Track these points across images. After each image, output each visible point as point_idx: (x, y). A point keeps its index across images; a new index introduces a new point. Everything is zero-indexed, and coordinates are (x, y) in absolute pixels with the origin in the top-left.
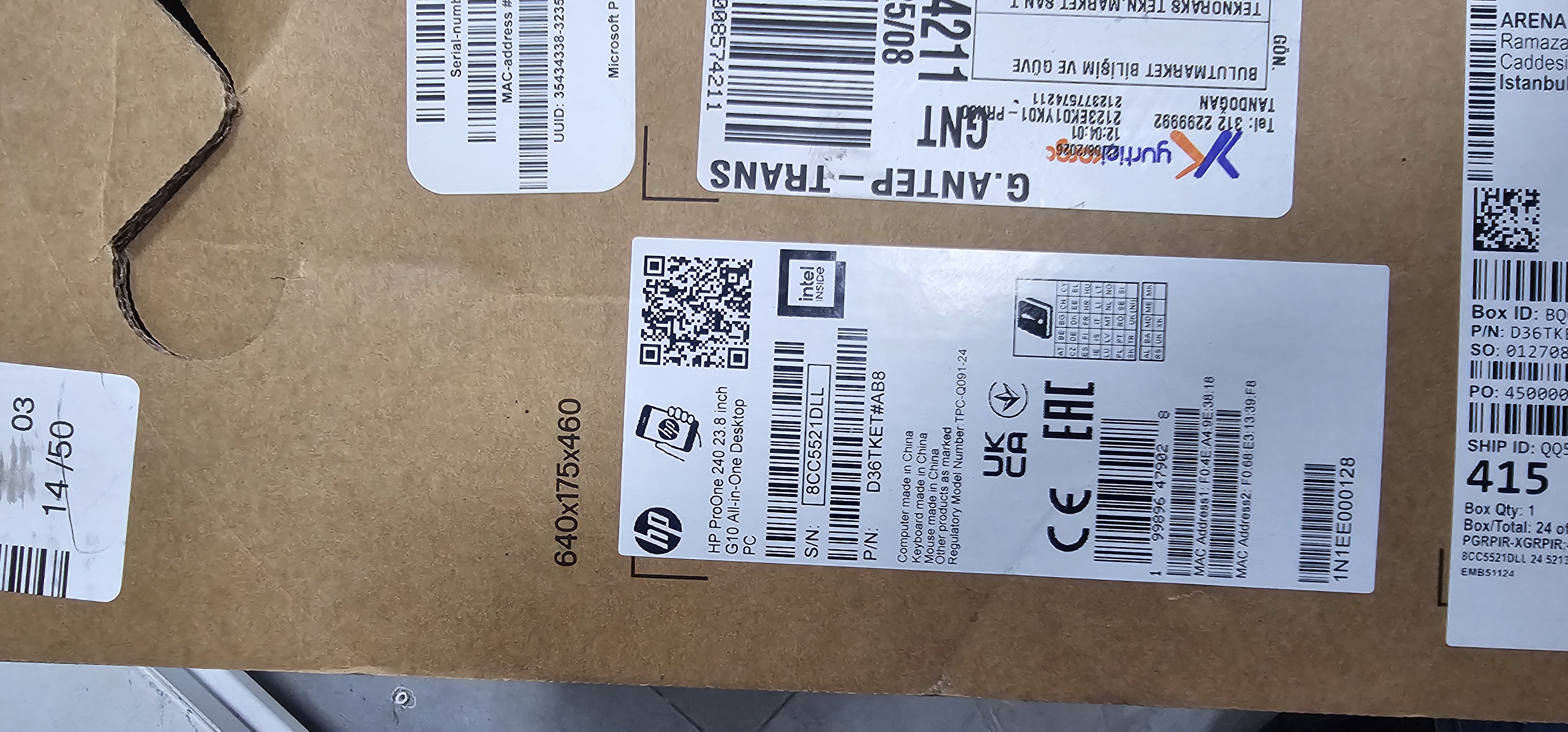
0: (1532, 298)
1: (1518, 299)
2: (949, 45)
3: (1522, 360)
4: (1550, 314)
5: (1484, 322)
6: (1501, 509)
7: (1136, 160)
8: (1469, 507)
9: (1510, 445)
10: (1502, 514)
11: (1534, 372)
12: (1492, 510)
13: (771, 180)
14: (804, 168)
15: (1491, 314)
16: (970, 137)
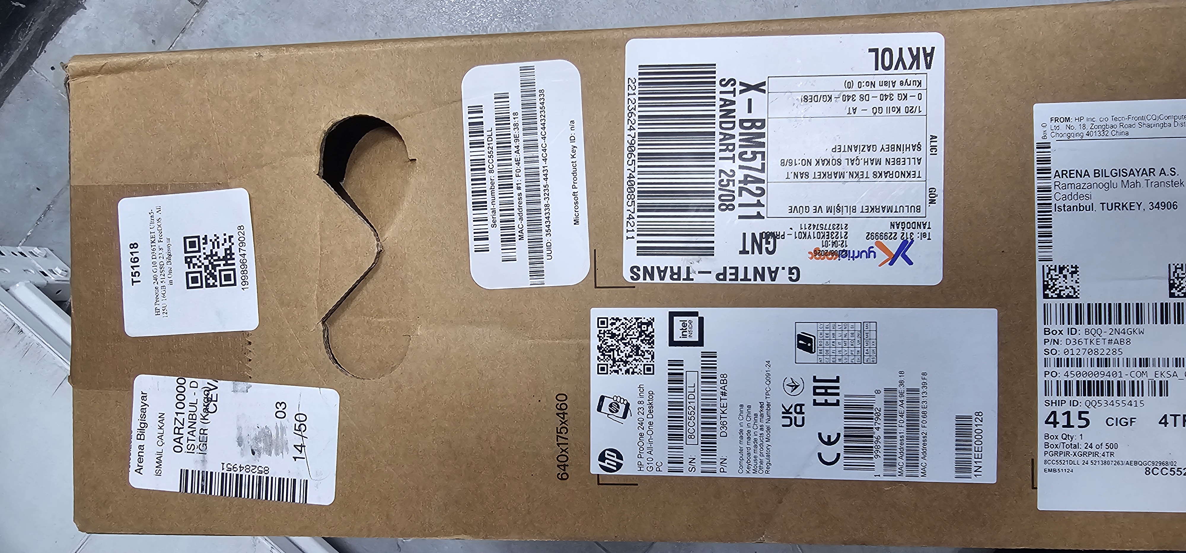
0: (1077, 324)
1: (1069, 324)
2: (754, 200)
3: (1072, 356)
4: (1087, 331)
5: (1050, 337)
6: (1064, 436)
7: (857, 257)
8: (1047, 436)
9: (1068, 402)
10: (1065, 439)
11: (1079, 363)
12: (1059, 437)
13: (662, 275)
14: (679, 268)
15: (1054, 332)
16: (767, 248)
